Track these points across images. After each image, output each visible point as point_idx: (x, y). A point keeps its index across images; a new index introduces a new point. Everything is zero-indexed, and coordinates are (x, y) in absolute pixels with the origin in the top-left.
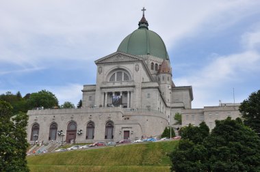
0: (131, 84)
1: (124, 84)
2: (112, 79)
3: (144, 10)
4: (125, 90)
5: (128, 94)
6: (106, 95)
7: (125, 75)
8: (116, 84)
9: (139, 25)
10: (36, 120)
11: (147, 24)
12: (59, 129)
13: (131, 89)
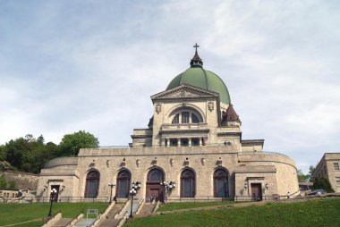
0: (204, 128)
1: (194, 127)
2: (175, 121)
3: (196, 46)
4: (195, 136)
5: (201, 142)
6: (169, 143)
7: (193, 115)
8: (183, 128)
9: (192, 63)
10: (92, 165)
11: (201, 62)
12: (133, 180)
13: (203, 135)
